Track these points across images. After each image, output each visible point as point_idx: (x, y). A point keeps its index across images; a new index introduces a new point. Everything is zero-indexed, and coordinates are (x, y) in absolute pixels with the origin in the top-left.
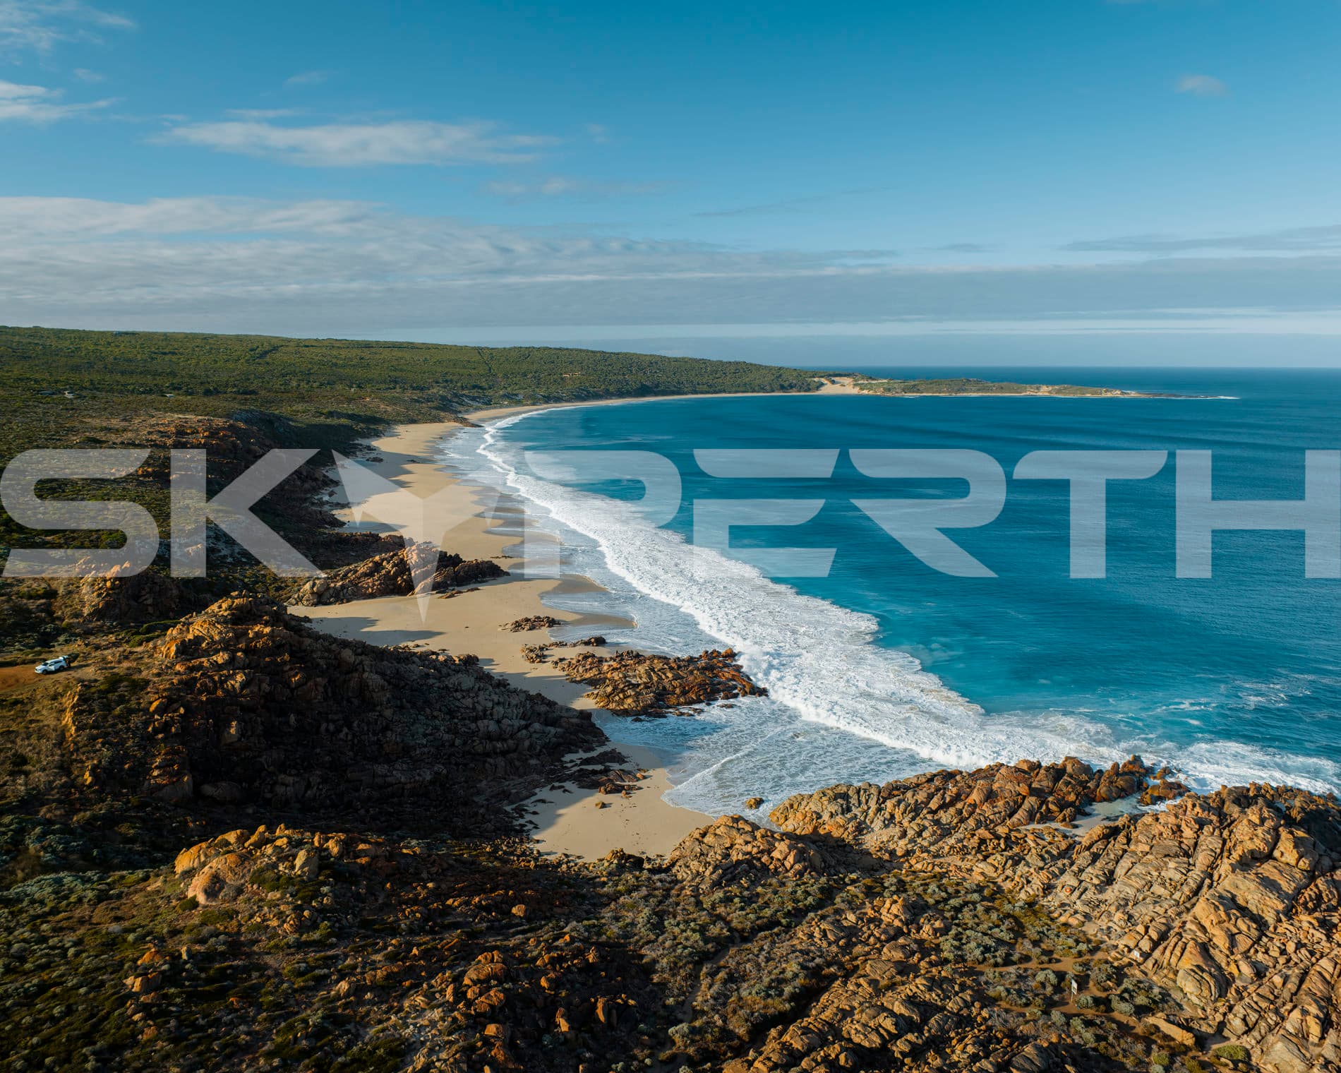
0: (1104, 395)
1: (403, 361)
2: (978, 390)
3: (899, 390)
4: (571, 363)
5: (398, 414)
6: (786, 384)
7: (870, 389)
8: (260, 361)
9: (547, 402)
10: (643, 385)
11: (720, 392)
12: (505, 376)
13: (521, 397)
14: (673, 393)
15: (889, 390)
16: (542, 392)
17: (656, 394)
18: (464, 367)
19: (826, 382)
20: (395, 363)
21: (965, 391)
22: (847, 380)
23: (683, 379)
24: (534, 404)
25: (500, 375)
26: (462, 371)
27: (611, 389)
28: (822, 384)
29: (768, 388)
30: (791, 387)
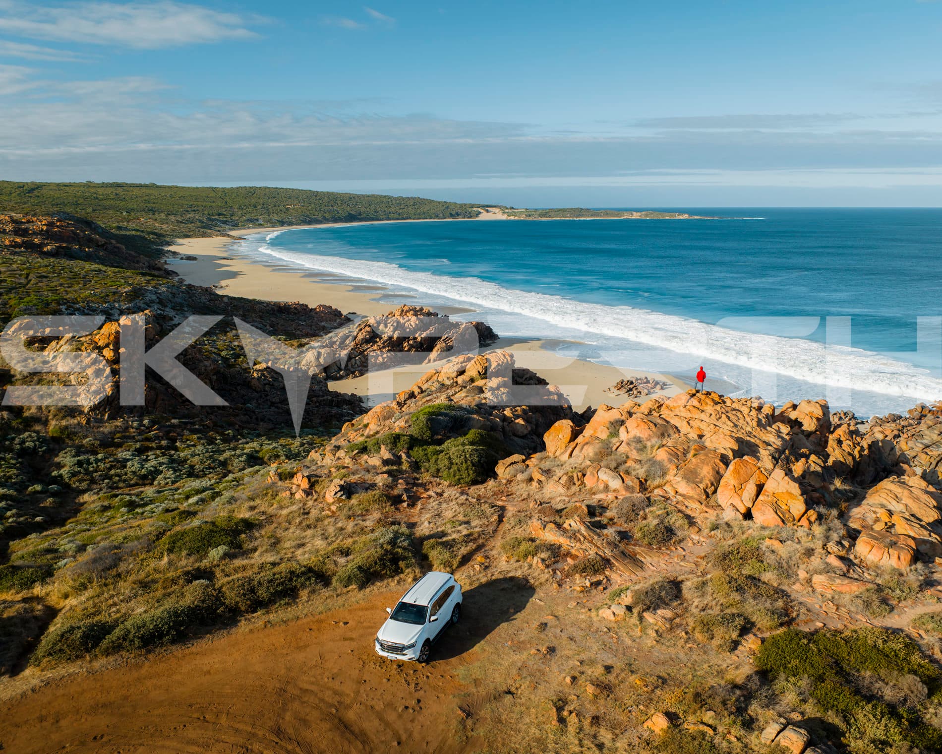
0: (677, 218)
1: (152, 197)
2: (592, 216)
3: (537, 216)
4: (290, 198)
5: (174, 231)
6: (454, 213)
7: (515, 216)
8: (30, 195)
9: (282, 225)
10: (350, 214)
11: (407, 219)
12: (240, 208)
13: (261, 221)
14: (373, 219)
15: (530, 216)
16: (276, 217)
17: (361, 220)
18: (204, 201)
19: (482, 211)
20: (146, 198)
21: (582, 216)
22: (496, 210)
23: (378, 209)
24: (273, 227)
25: (236, 207)
26: (204, 204)
27: (327, 215)
28: (480, 213)
29: (441, 215)
30: (458, 215)
